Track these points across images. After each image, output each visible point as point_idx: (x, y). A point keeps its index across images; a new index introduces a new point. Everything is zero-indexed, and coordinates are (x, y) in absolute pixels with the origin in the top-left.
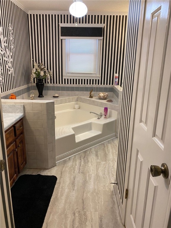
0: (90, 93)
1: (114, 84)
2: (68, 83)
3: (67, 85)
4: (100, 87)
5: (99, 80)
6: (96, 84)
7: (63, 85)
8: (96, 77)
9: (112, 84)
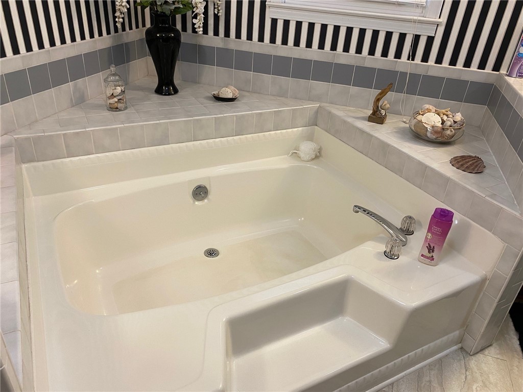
0: (378, 100)
1: (503, 71)
2: (285, 41)
3: (279, 49)
4: (430, 73)
5: (430, 40)
6: (412, 56)
7: (266, 47)
8: (421, 22)
9: (497, 67)
